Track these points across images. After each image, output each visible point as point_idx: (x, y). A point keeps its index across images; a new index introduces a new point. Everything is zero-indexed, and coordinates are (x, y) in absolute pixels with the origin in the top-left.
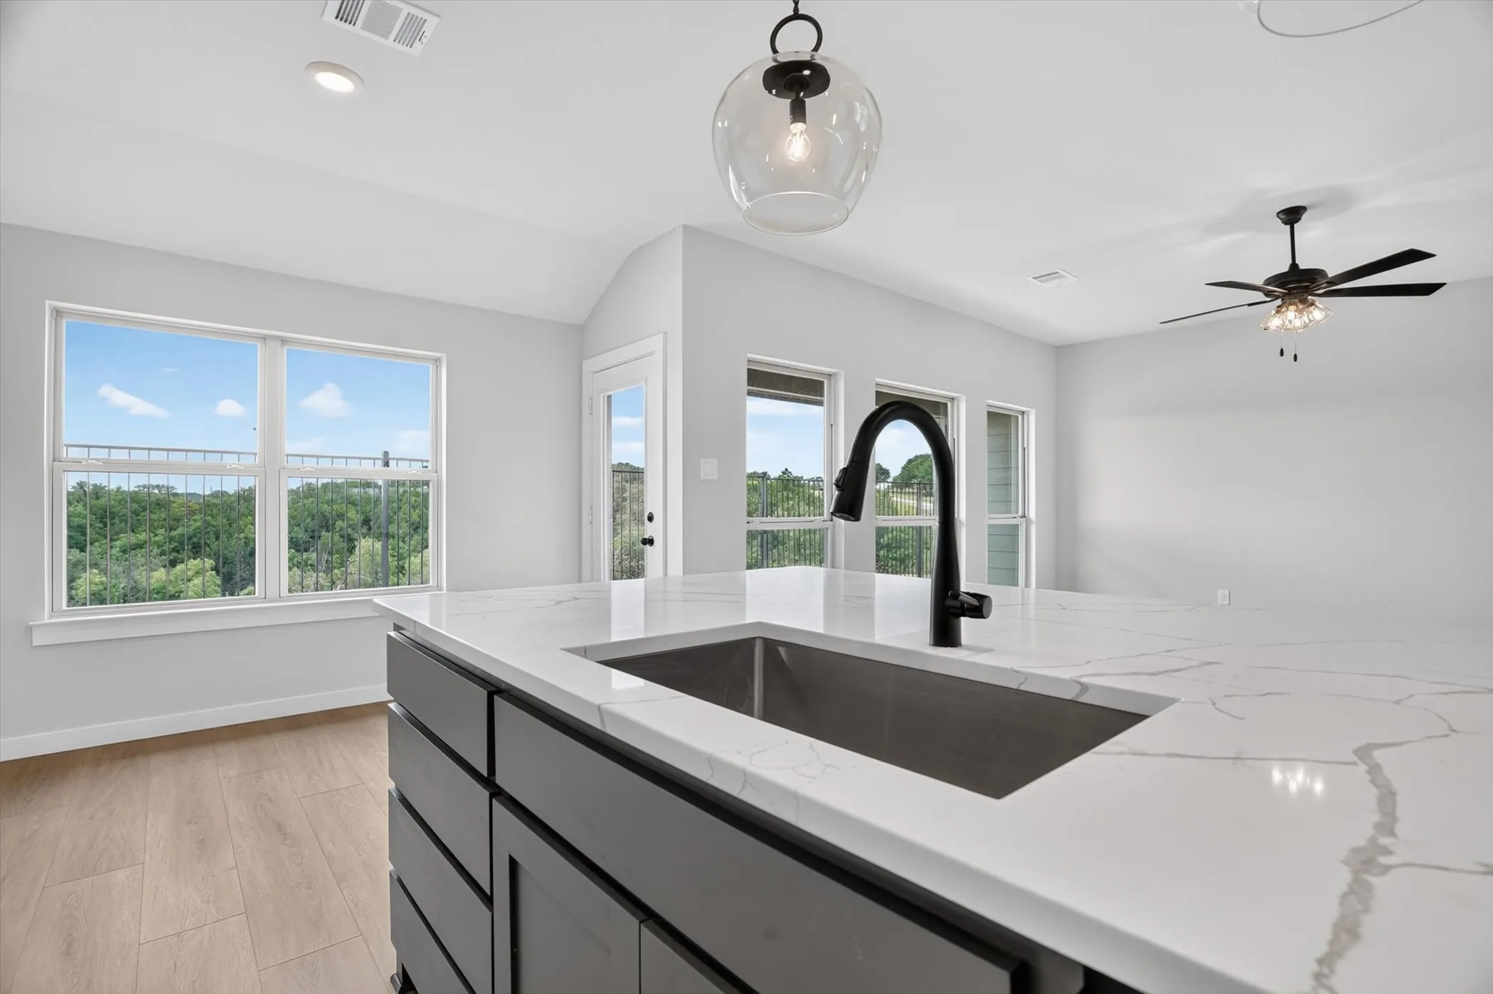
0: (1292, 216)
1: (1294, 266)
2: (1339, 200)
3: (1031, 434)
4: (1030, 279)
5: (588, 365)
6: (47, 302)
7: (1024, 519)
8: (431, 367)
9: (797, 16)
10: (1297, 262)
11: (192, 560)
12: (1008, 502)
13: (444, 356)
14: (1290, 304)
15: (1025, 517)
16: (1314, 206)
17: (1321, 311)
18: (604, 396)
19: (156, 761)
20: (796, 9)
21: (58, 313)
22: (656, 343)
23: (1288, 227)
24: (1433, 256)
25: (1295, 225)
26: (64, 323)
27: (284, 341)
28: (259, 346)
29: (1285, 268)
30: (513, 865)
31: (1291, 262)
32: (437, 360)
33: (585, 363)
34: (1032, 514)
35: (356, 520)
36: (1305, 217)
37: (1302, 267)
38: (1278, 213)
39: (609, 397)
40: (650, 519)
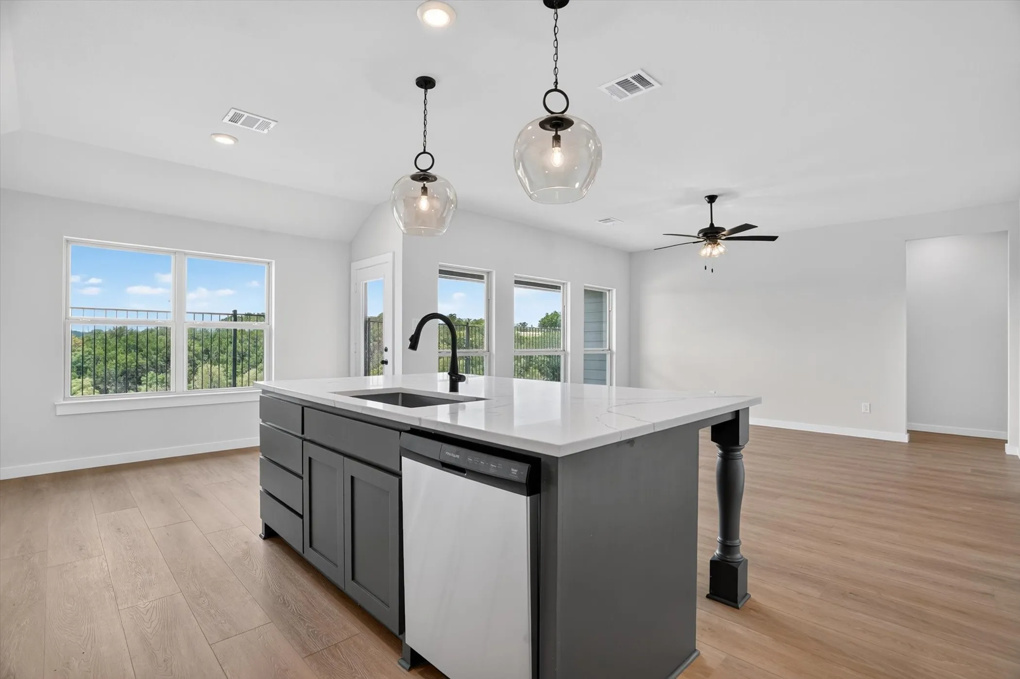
0: (712, 199)
1: (712, 225)
2: (730, 194)
3: (613, 303)
4: (597, 221)
5: (354, 265)
6: (65, 237)
7: (609, 351)
8: (266, 266)
9: (424, 152)
10: (713, 223)
11: (77, 379)
12: (602, 341)
13: (274, 262)
14: (709, 244)
15: (610, 350)
16: (721, 195)
17: (720, 249)
18: (363, 283)
19: (124, 474)
20: (425, 150)
21: (67, 241)
22: (388, 257)
23: (710, 204)
24: (757, 227)
25: (713, 204)
26: (70, 246)
27: (185, 254)
28: (173, 257)
29: (708, 226)
30: (310, 459)
31: (710, 222)
32: (269, 263)
33: (353, 264)
34: (614, 348)
35: (199, 351)
36: (717, 200)
37: (715, 226)
38: (706, 197)
39: (366, 284)
40: (386, 350)
